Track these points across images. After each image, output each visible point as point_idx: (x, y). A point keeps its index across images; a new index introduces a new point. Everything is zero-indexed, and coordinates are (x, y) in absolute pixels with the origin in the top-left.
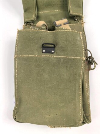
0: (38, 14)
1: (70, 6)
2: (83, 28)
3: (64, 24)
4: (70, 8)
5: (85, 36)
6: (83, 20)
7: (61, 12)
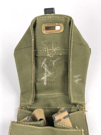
0: (36, 96)
1: (71, 92)
2: (85, 116)
3: (64, 118)
4: (71, 95)
5: (87, 127)
6: (85, 106)
7: (61, 95)
